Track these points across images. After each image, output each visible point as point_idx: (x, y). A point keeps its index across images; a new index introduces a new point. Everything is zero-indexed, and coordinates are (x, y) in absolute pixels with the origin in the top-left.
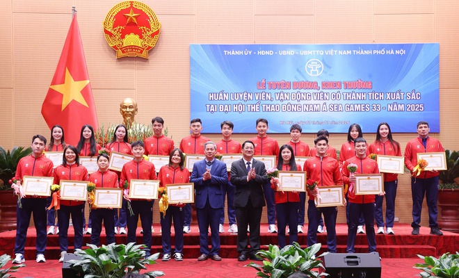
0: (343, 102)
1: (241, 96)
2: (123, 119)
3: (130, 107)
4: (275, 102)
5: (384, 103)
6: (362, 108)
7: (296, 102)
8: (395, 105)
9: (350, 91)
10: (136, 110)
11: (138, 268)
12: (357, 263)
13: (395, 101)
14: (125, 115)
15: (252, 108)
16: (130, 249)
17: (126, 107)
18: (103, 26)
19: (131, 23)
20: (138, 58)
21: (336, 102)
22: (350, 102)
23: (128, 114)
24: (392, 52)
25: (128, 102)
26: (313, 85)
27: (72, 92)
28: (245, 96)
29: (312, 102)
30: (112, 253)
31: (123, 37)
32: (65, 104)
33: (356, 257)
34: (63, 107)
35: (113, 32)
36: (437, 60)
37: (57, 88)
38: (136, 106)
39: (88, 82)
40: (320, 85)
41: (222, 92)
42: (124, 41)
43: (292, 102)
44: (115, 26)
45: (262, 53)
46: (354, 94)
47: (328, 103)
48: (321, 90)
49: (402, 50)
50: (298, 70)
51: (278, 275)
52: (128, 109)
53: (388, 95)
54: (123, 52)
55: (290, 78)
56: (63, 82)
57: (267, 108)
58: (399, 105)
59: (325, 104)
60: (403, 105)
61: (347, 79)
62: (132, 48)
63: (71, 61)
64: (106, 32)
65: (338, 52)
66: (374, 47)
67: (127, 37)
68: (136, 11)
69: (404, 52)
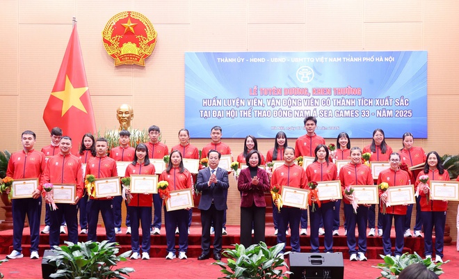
0: (332, 108)
1: (234, 102)
2: (119, 124)
3: (126, 113)
4: (266, 108)
5: (373, 110)
6: (352, 113)
7: (287, 108)
8: (384, 111)
9: (340, 97)
10: (132, 115)
11: (108, 264)
12: (321, 262)
13: (384, 107)
14: (121, 120)
15: (244, 113)
16: (104, 246)
17: (122, 113)
18: (102, 36)
19: (129, 32)
20: (136, 66)
21: (326, 108)
22: (339, 108)
23: (124, 119)
24: (381, 59)
25: (124, 108)
26: (304, 92)
27: (71, 98)
28: (237, 102)
29: (303, 108)
30: (85, 250)
31: (121, 46)
32: (64, 110)
33: (320, 257)
34: (63, 113)
35: (111, 41)
36: (425, 68)
37: (58, 95)
38: (132, 112)
39: (86, 89)
40: (310, 91)
41: (216, 98)
42: (122, 49)
43: (283, 108)
44: (113, 35)
45: (254, 60)
46: (343, 100)
47: (318, 109)
48: (311, 96)
49: (391, 57)
50: (289, 77)
51: (240, 272)
52: (124, 115)
53: (377, 101)
54: (121, 60)
55: (282, 85)
56: (63, 89)
57: (259, 114)
58: (388, 111)
59: (315, 109)
60: (391, 111)
61: (337, 86)
62: (130, 56)
63: (71, 69)
64: (105, 41)
65: (328, 60)
66: (364, 54)
67: (125, 45)
68: (133, 20)
69: (393, 59)
